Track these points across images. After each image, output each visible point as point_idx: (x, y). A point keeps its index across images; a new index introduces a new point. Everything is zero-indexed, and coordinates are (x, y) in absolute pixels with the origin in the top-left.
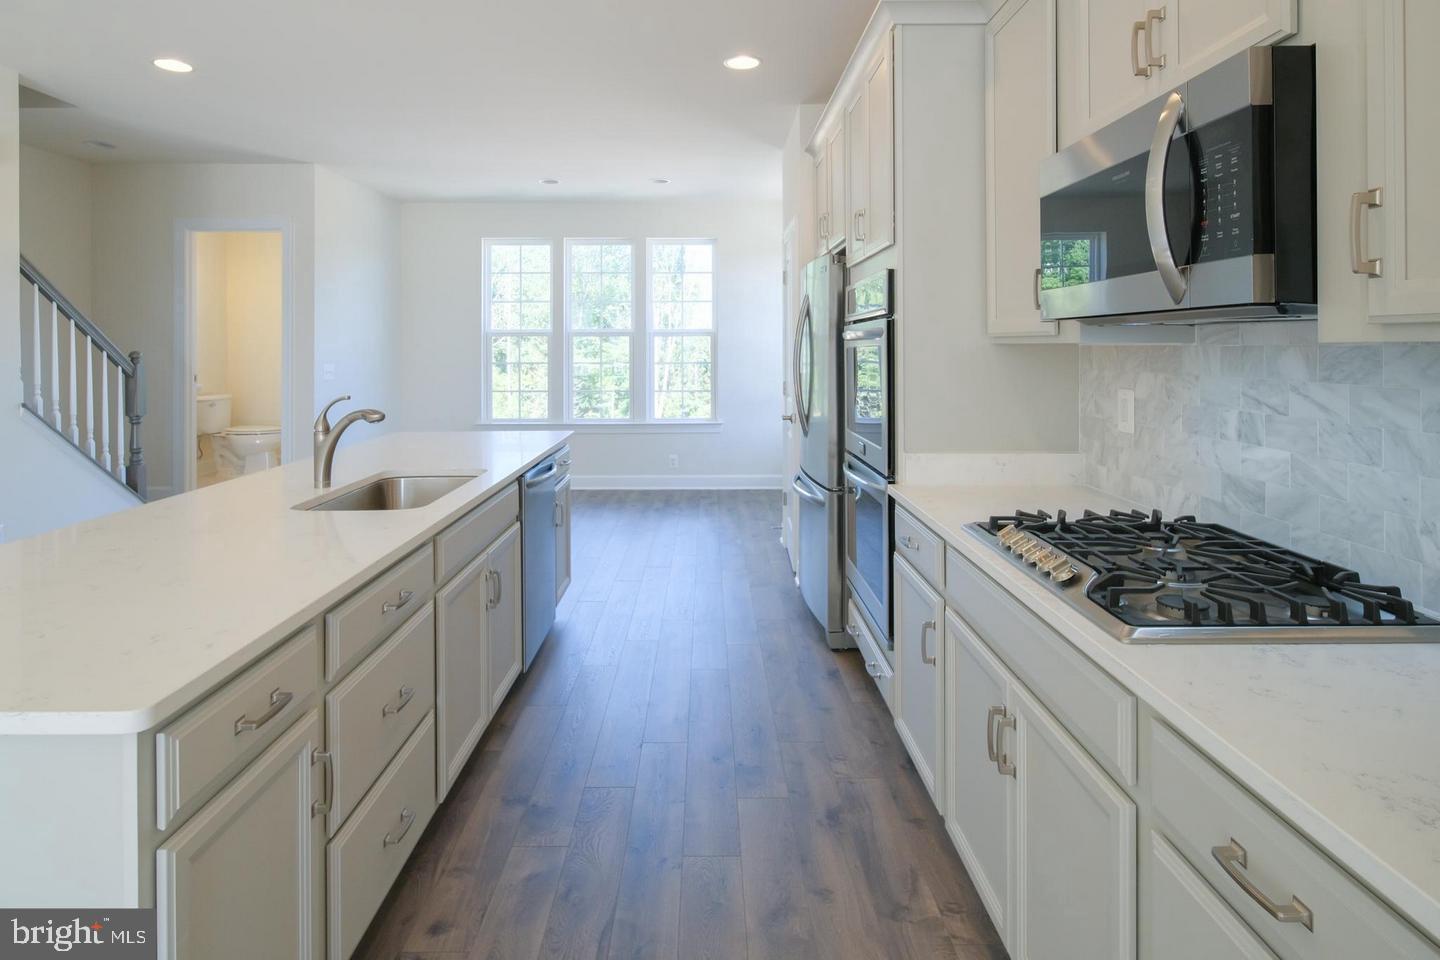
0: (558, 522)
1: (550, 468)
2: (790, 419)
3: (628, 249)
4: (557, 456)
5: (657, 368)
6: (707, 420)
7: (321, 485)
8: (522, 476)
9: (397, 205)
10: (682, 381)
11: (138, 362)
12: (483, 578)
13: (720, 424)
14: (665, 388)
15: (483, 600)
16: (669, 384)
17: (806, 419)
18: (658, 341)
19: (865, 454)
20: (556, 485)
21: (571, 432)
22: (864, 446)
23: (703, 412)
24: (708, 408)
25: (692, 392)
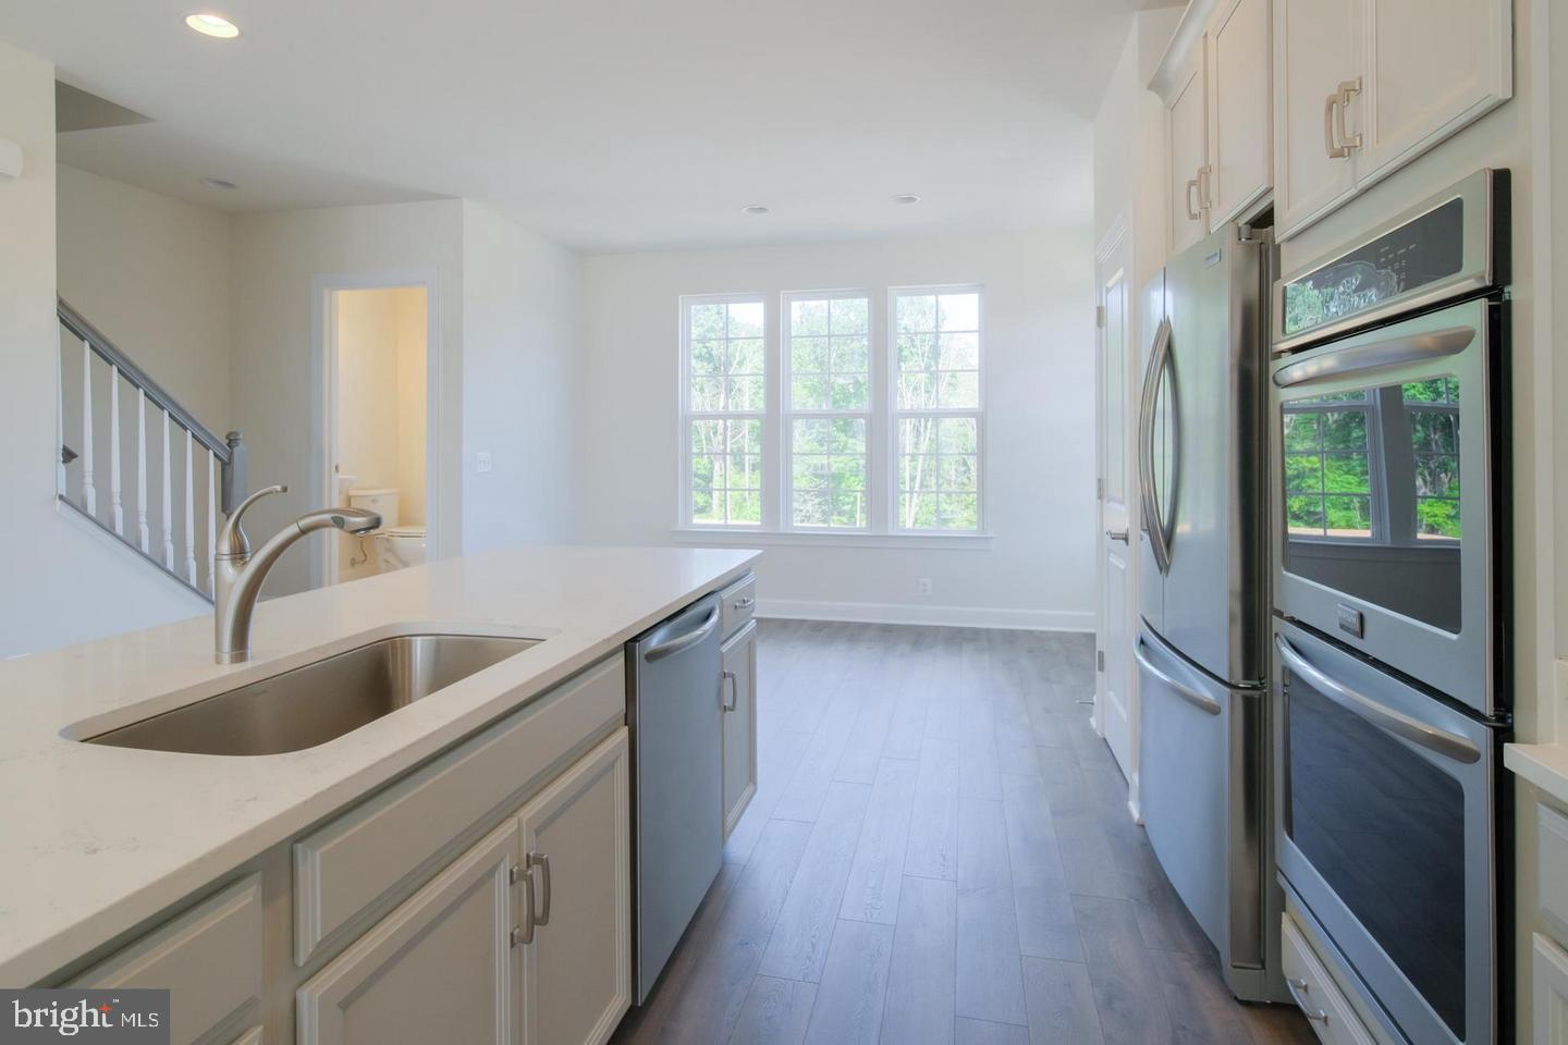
0: (728, 703)
1: (708, 617)
2: (1126, 539)
3: (862, 303)
4: (725, 595)
5: (905, 463)
6: (974, 532)
7: (226, 658)
8: (635, 639)
9: (581, 258)
10: (937, 483)
11: (237, 445)
12: (502, 878)
13: (991, 538)
14: (917, 489)
15: (503, 927)
16: (922, 486)
17: (1164, 541)
18: (907, 426)
19: (1361, 634)
20: (723, 643)
21: (760, 551)
22: (1361, 617)
23: (962, 519)
24: (970, 514)
25: (949, 494)
